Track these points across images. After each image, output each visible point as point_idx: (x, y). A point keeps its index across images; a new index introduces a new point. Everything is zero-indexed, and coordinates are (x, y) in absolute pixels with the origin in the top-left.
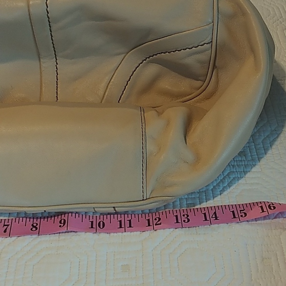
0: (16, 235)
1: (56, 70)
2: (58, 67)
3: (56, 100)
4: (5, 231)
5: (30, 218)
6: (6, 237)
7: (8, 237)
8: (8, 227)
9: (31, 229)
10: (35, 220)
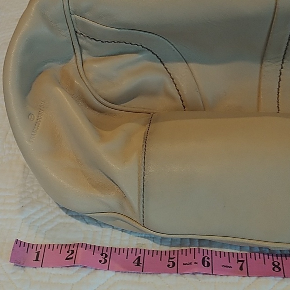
0: (256, 275)
1: (280, 75)
2: (282, 71)
3: (278, 111)
4: (241, 268)
5: (268, 255)
6: (244, 277)
7: (246, 276)
8: (244, 263)
9: (273, 269)
10: (275, 258)
